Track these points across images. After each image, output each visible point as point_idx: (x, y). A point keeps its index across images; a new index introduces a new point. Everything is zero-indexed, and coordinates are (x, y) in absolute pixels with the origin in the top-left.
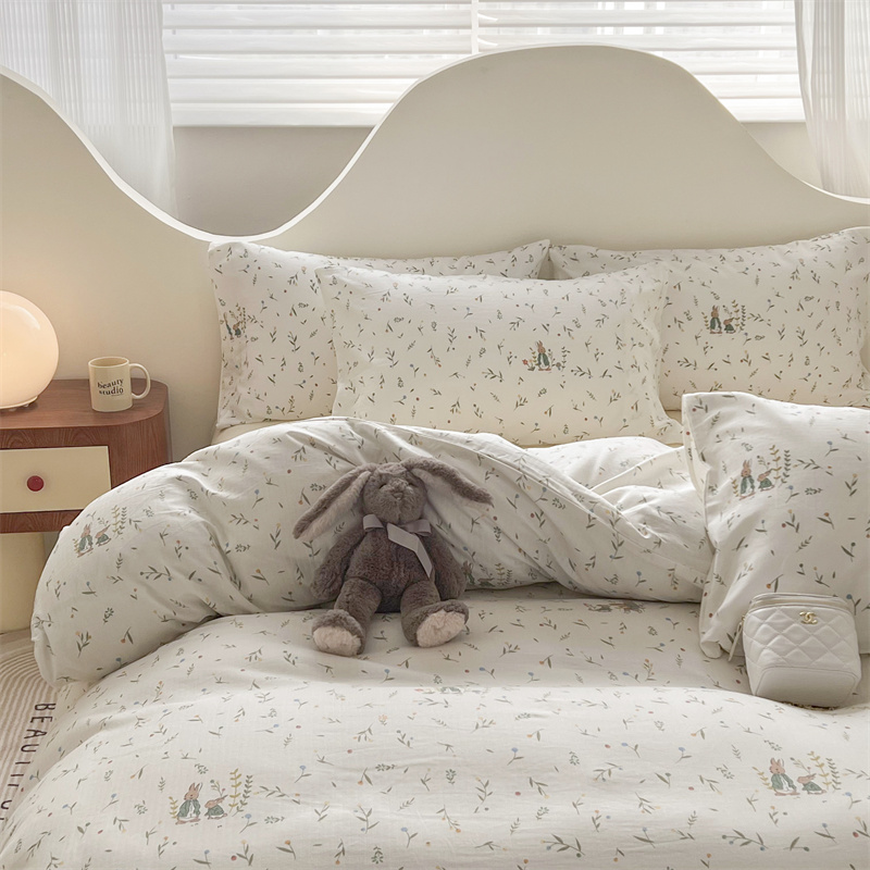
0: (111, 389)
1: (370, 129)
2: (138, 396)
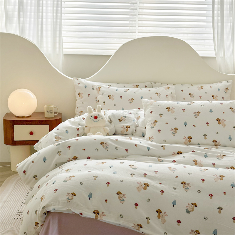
0: (50, 112)
1: (111, 56)
2: (55, 114)
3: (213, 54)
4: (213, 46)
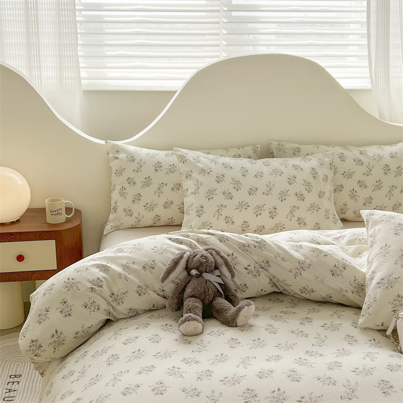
0: (56, 213)
2: (69, 216)
4: (367, 70)
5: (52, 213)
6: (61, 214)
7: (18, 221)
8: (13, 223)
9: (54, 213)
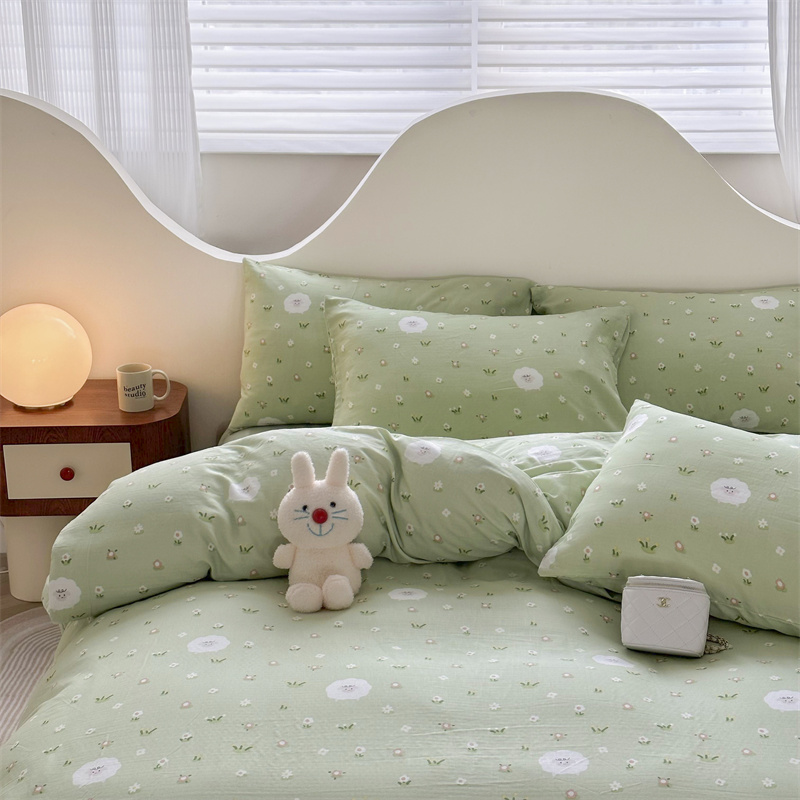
0: (135, 392)
1: (377, 156)
2: (159, 398)
3: (769, 144)
4: (770, 114)
5: (127, 393)
6: (144, 394)
7: (69, 404)
8: (59, 408)
9: (132, 393)
